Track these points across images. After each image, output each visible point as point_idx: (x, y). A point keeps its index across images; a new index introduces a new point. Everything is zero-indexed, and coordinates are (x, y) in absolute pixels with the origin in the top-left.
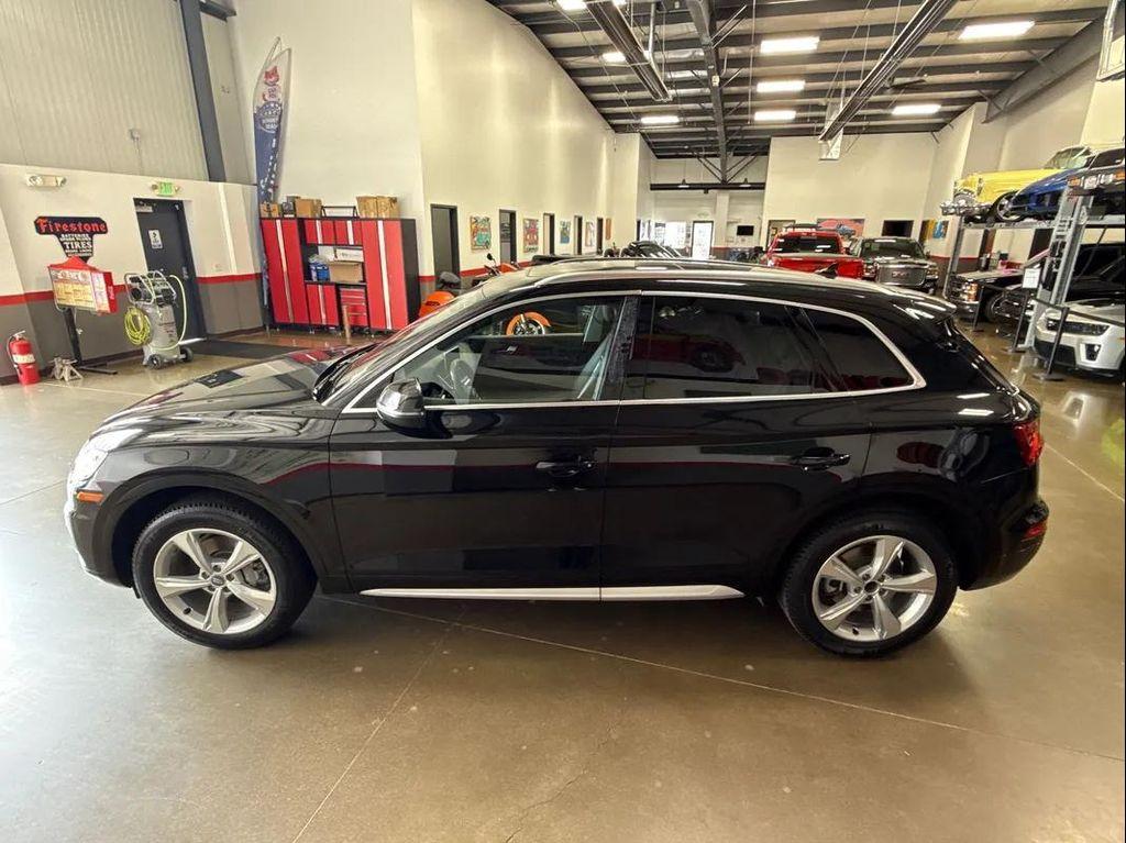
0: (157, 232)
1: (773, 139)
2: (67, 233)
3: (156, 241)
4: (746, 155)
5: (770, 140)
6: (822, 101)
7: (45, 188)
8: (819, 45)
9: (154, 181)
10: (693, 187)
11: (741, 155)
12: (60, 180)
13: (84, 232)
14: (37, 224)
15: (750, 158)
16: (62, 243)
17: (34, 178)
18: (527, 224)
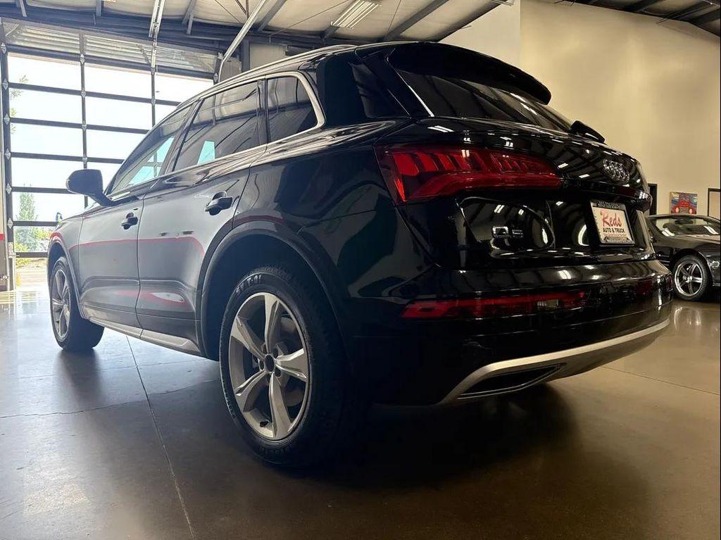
18: (677, 197)
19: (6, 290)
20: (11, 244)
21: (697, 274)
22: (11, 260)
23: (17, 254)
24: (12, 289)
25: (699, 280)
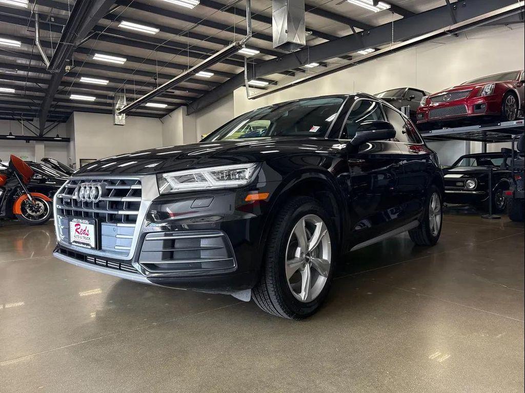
1: (75, 113)
4: (54, 121)
5: (72, 113)
6: (111, 94)
8: (125, 62)
10: (18, 138)
11: (51, 121)
15: (56, 123)
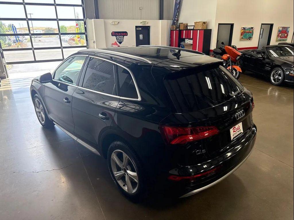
0: (142, 35)
2: (118, 36)
3: (141, 38)
7: (114, 25)
9: (141, 21)
12: (118, 22)
13: (122, 35)
14: (112, 34)
16: (116, 38)
17: (112, 22)
18: (281, 29)
19: (6, 78)
20: (3, 59)
21: (280, 75)
22: (5, 66)
23: (7, 63)
24: (8, 77)
25: (280, 78)
